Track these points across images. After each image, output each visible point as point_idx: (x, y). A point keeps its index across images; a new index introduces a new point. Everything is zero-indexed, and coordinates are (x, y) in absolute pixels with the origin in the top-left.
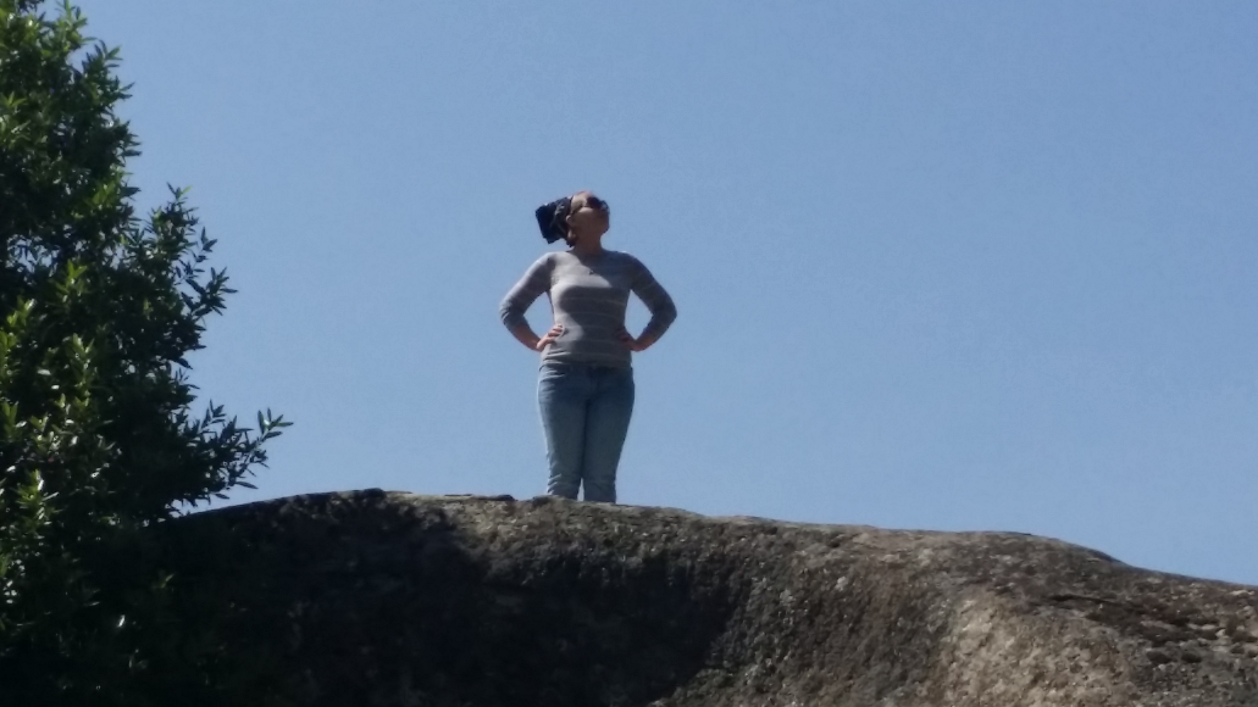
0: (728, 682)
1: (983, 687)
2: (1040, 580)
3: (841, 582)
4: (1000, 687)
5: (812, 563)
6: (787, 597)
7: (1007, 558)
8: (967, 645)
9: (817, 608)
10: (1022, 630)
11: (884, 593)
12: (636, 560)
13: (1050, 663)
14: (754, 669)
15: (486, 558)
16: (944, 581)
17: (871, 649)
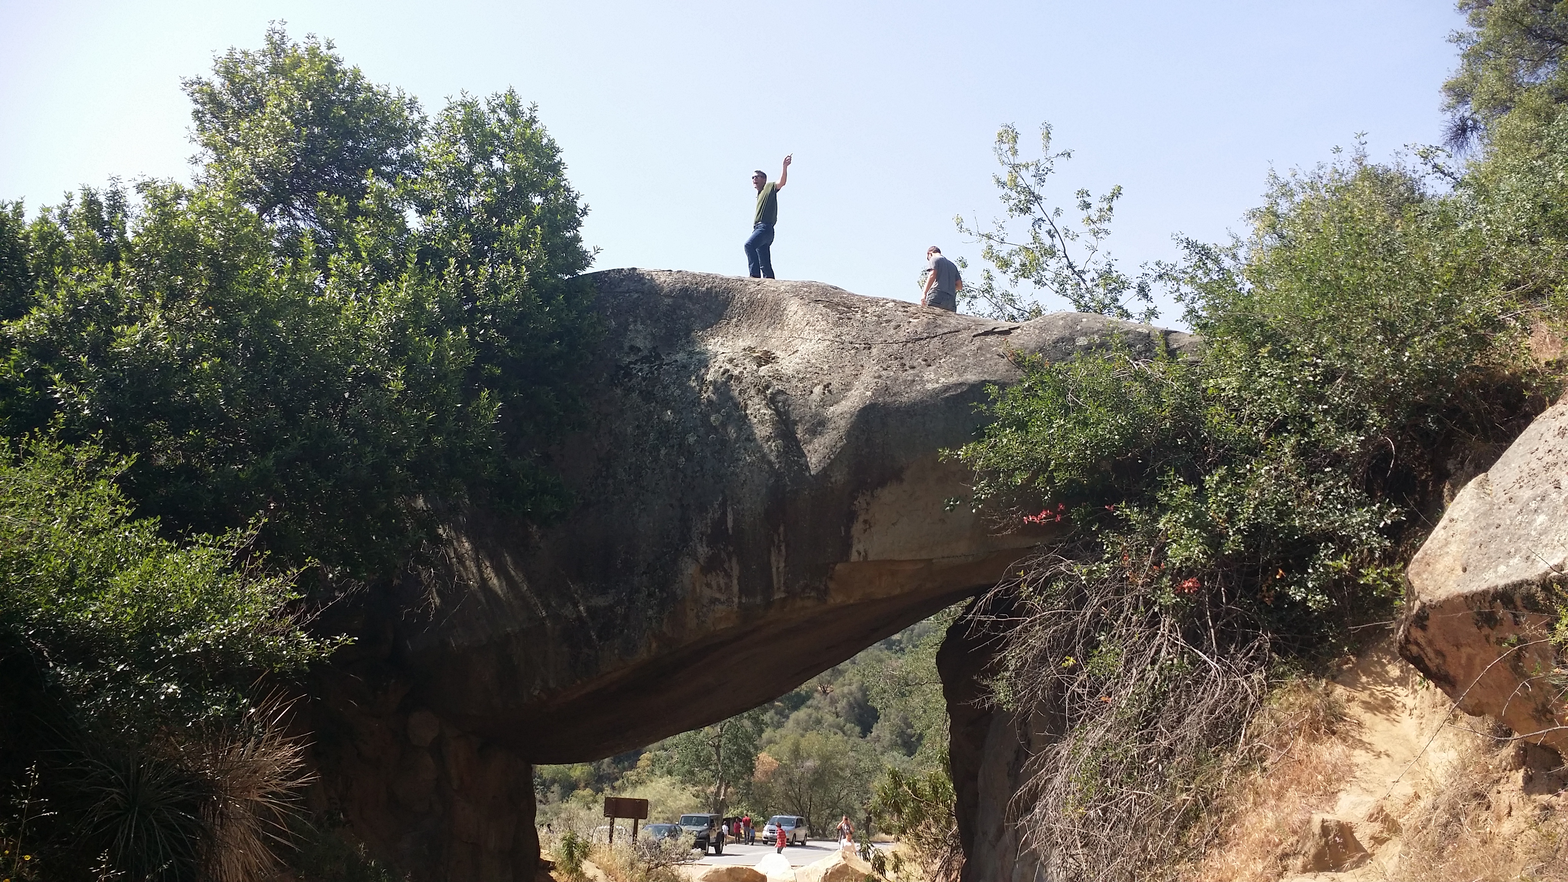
0: (728, 323)
1: (794, 326)
2: (812, 296)
3: (759, 296)
4: (798, 326)
5: (752, 290)
6: (745, 300)
7: (805, 289)
8: (791, 314)
9: (753, 303)
10: (805, 310)
11: (770, 299)
12: (704, 289)
13: (811, 319)
14: (735, 320)
15: (663, 288)
16: (786, 296)
17: (766, 315)
